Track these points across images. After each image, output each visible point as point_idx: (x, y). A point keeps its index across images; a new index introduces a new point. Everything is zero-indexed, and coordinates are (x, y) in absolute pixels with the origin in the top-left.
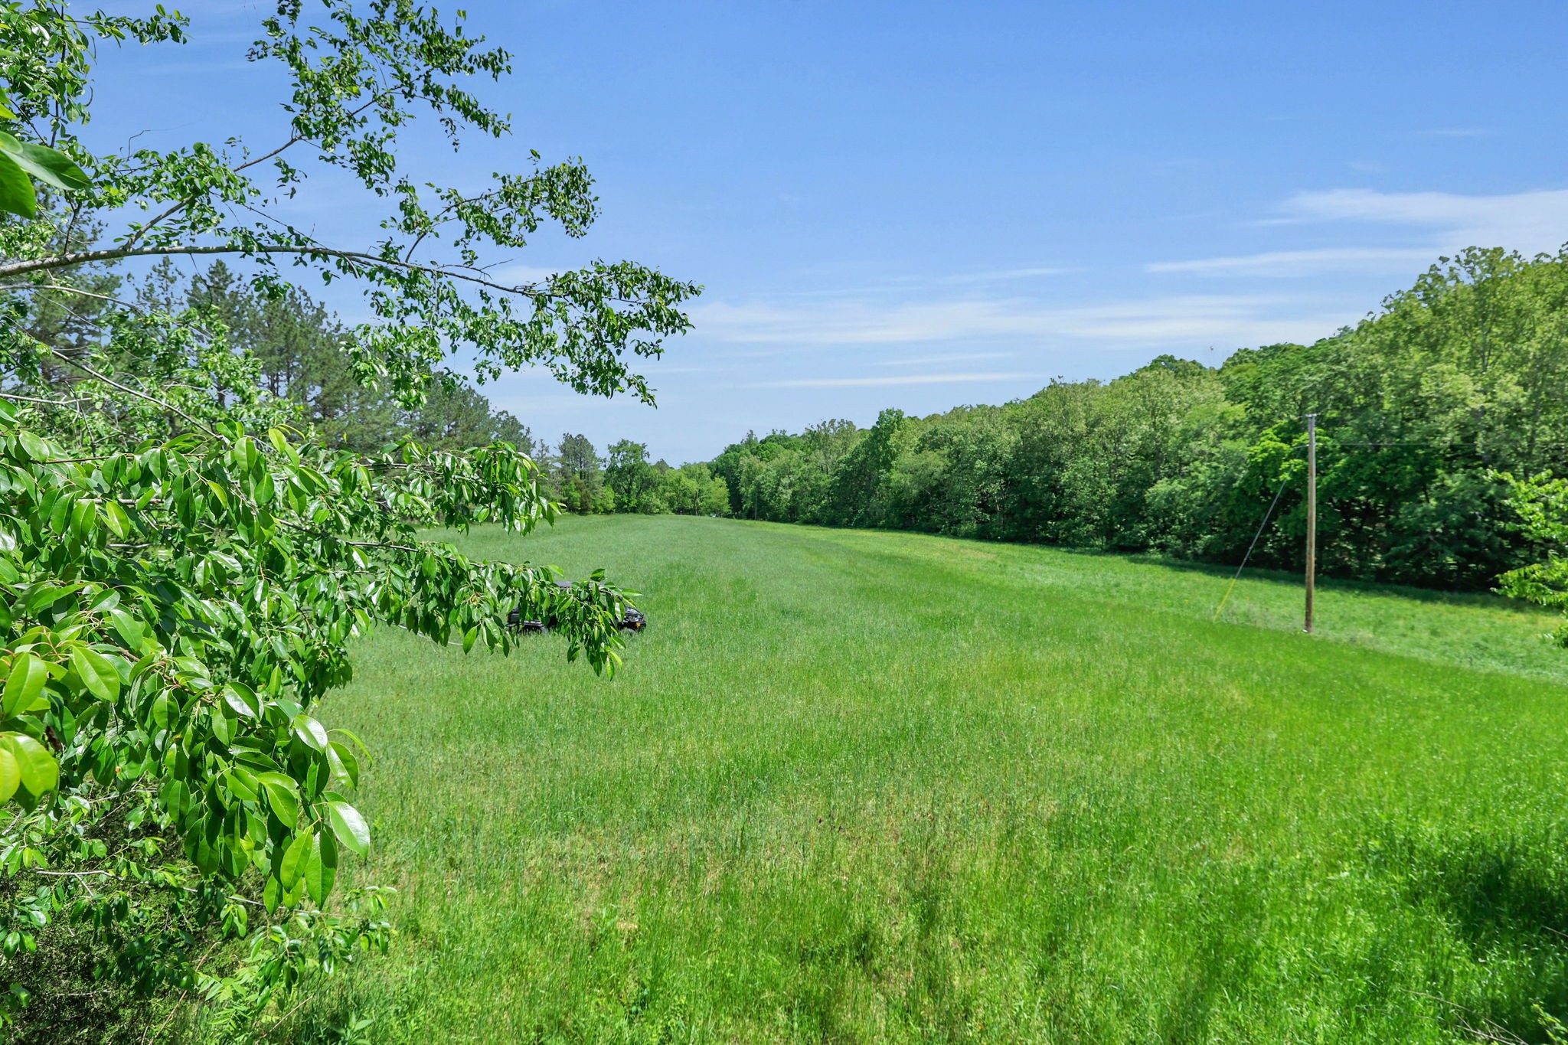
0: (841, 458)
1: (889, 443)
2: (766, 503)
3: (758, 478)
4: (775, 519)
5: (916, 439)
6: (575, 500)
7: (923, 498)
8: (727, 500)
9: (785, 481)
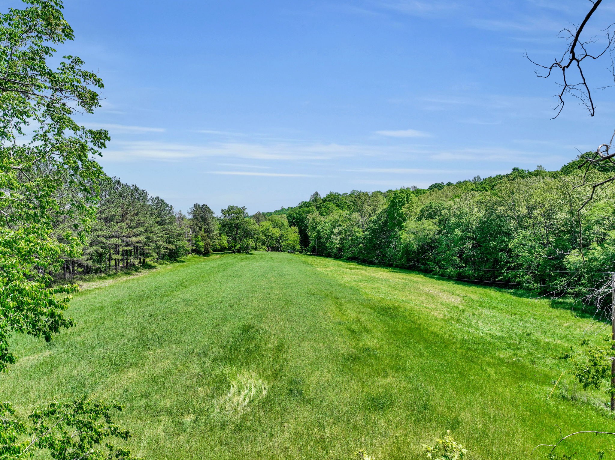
0: (371, 219)
1: (401, 211)
2: (324, 245)
3: (319, 228)
4: (328, 256)
5: (418, 210)
6: (201, 247)
7: (422, 250)
8: (298, 242)
9: (336, 231)
